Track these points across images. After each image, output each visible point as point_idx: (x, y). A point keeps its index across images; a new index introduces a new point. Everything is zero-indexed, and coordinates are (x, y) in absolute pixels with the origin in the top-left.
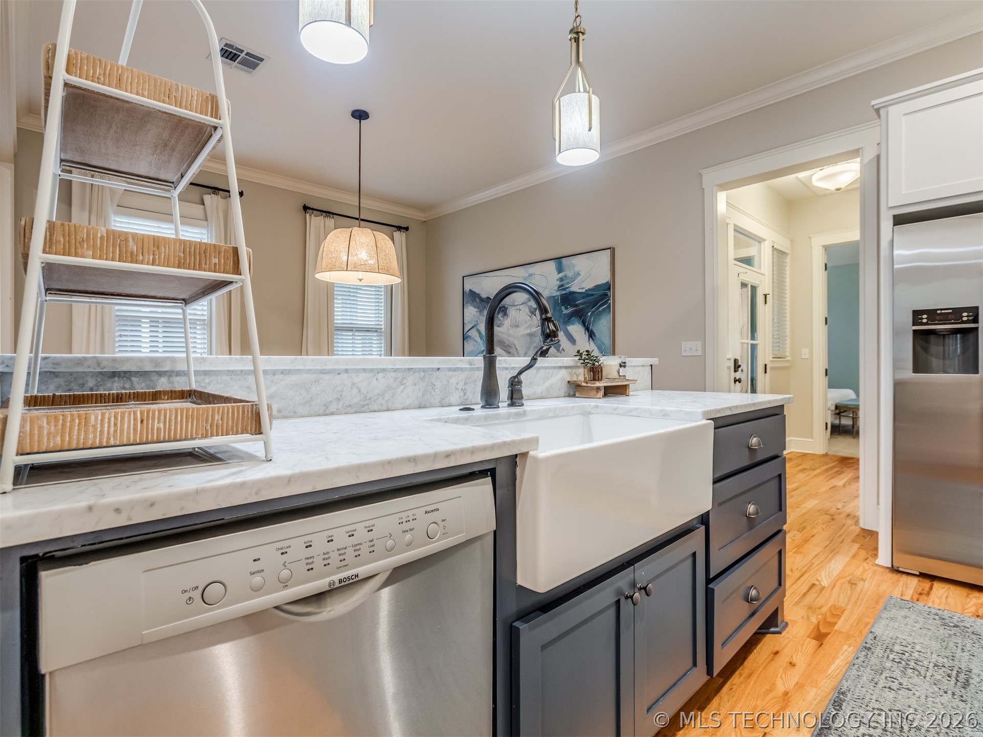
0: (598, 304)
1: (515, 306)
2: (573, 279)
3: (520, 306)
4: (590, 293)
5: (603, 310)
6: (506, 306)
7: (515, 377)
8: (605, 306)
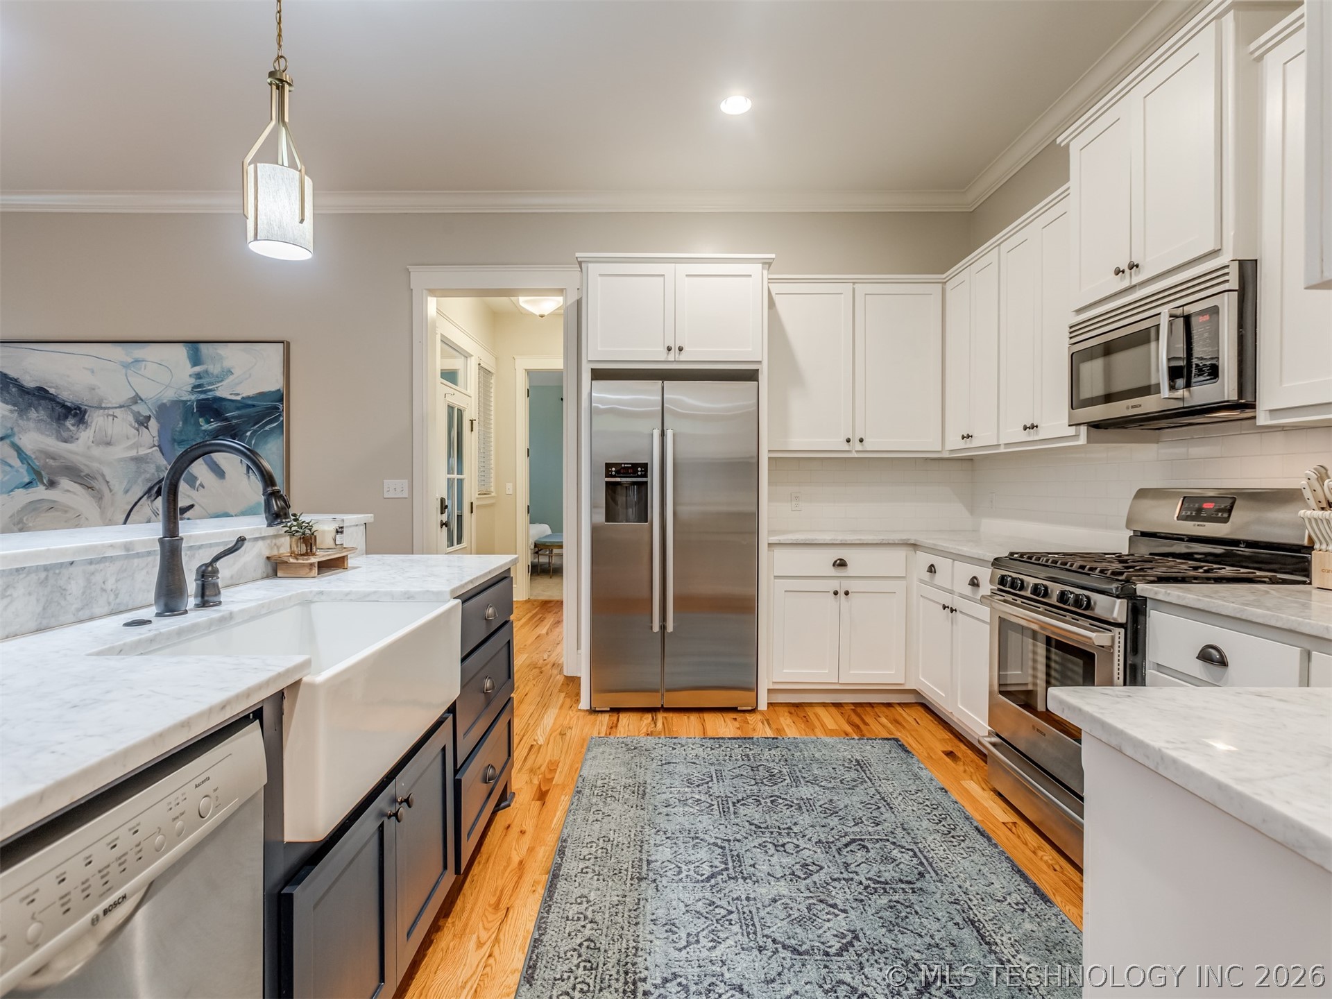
0: (263, 420)
1: (105, 408)
2: (220, 378)
3: (114, 410)
4: (250, 402)
5: (272, 429)
6: (83, 408)
7: (207, 565)
8: (275, 425)
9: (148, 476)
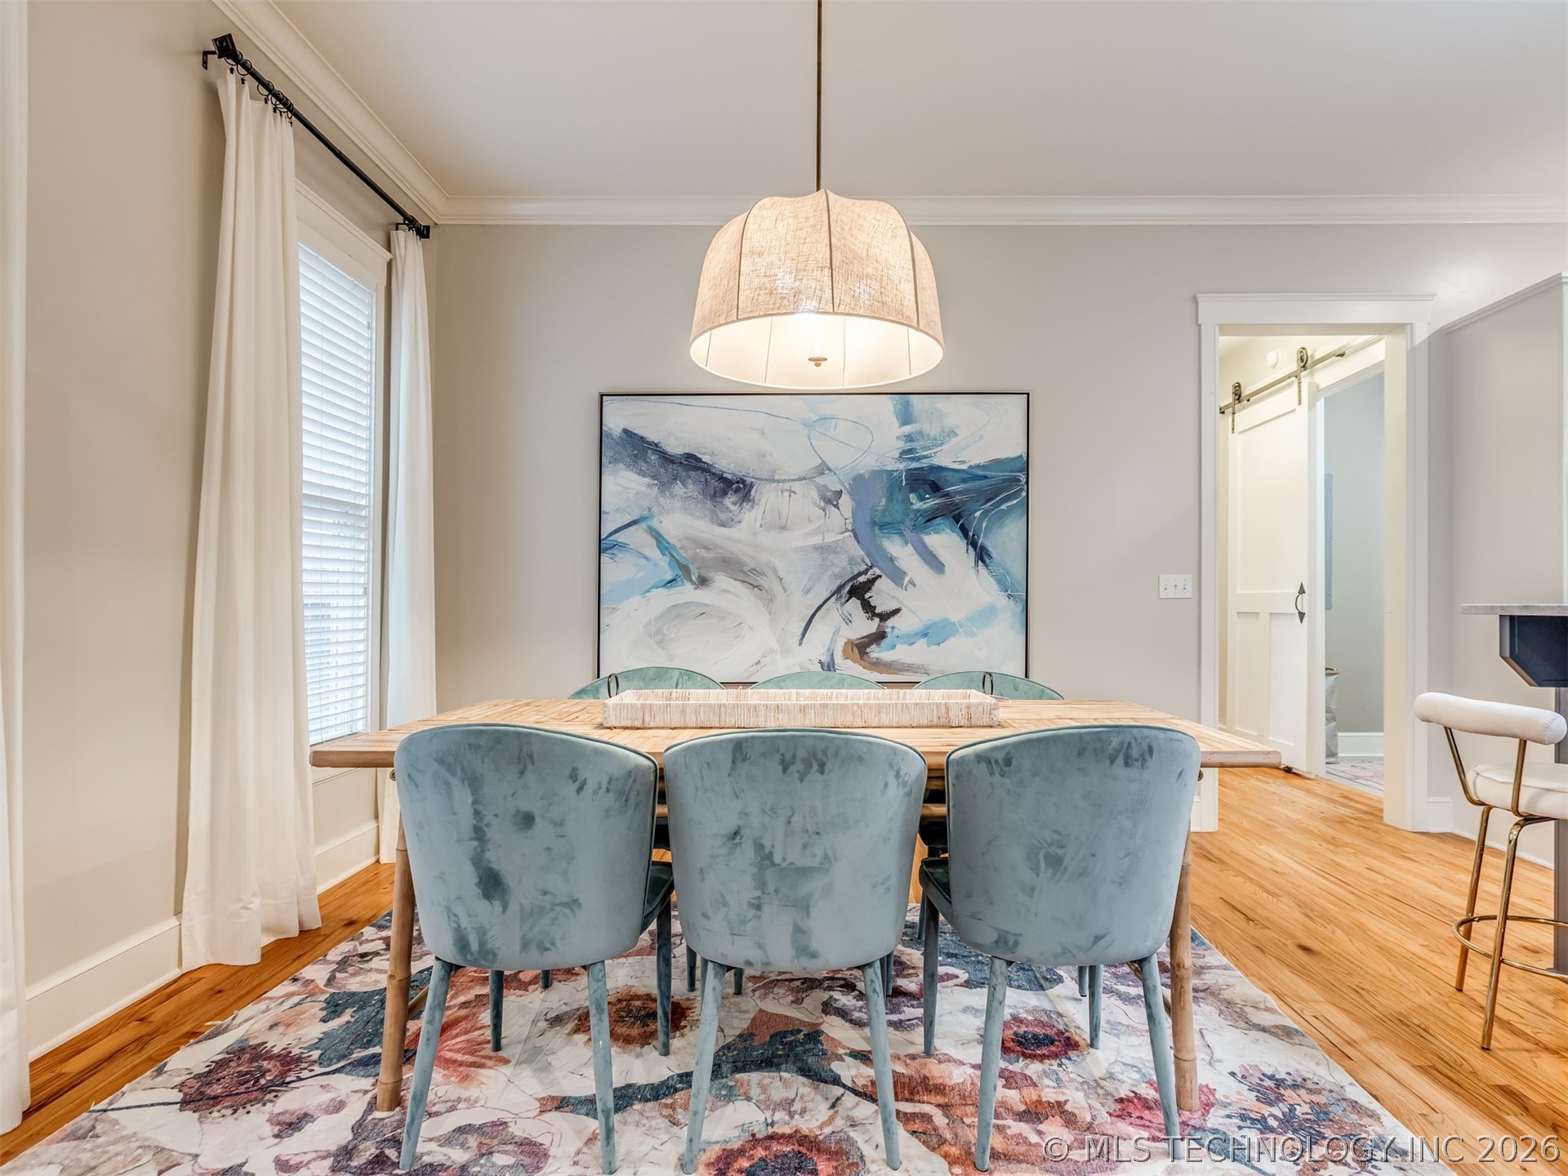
0: (998, 496)
1: (779, 481)
2: (939, 441)
3: (792, 483)
4: (980, 473)
5: (1010, 509)
6: (749, 480)
8: (1015, 502)
9: (837, 571)
